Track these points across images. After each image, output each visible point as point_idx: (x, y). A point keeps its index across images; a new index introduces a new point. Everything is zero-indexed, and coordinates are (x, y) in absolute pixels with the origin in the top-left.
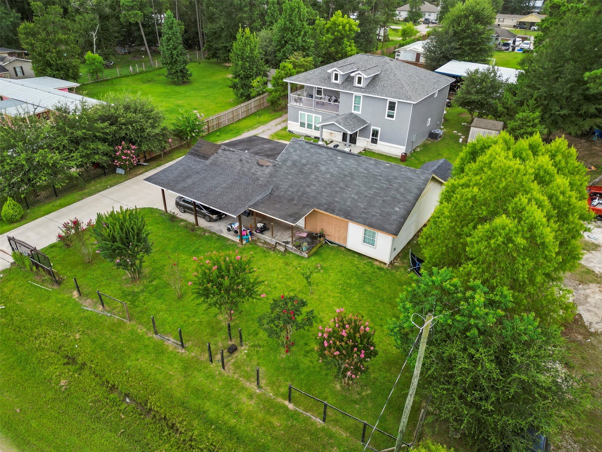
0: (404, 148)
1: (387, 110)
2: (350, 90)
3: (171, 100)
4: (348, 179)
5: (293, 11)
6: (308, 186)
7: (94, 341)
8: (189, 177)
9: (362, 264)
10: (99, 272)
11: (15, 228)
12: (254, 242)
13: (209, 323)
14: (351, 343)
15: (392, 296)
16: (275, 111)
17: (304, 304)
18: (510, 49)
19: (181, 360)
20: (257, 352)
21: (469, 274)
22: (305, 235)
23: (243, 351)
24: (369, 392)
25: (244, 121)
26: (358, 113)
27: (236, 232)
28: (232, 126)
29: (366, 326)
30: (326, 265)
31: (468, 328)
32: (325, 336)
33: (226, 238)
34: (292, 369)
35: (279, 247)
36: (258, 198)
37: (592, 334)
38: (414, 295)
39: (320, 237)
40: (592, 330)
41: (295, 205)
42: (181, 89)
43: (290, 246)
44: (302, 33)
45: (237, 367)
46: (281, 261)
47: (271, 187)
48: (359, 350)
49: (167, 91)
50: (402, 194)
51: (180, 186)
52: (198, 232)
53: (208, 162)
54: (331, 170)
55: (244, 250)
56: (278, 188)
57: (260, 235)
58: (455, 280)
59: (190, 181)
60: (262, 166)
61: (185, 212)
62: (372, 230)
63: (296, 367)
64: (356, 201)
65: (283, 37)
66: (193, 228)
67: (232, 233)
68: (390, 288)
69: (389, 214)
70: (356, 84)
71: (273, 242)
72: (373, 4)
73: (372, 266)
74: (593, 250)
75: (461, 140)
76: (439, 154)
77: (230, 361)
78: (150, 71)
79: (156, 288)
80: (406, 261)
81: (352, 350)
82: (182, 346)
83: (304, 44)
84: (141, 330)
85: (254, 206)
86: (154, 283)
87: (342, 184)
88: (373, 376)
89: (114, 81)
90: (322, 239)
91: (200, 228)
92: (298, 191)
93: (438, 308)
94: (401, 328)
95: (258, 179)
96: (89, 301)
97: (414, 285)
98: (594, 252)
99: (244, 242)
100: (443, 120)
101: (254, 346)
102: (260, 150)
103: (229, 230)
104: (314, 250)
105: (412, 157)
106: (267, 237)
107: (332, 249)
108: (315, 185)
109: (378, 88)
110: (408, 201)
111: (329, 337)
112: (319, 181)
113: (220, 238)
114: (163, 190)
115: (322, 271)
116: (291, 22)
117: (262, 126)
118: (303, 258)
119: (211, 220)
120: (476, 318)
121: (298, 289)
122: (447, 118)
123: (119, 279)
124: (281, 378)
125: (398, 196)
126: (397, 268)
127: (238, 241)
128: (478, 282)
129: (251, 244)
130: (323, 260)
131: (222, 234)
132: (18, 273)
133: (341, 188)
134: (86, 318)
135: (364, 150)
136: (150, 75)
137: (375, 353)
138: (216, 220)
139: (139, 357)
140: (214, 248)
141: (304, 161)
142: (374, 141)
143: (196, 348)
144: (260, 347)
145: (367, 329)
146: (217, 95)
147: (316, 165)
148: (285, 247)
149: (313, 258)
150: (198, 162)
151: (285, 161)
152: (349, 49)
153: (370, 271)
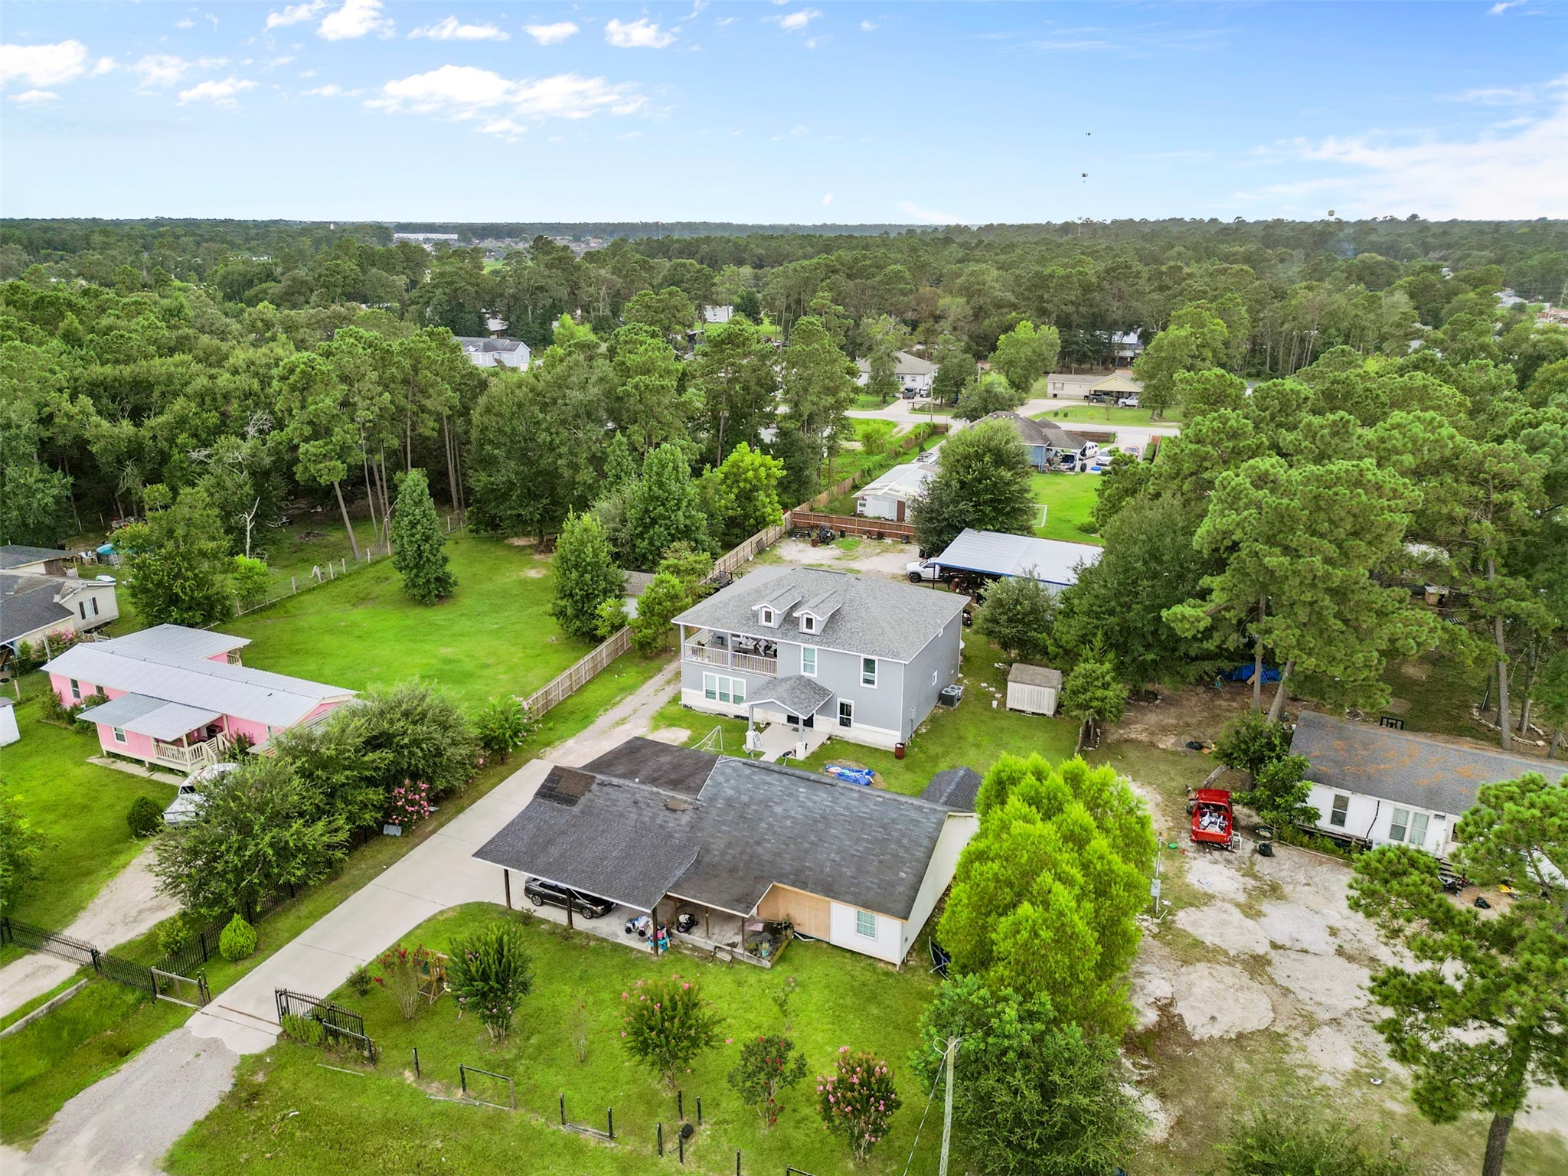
0: (899, 734)
1: (862, 672)
2: (794, 638)
3: (427, 647)
4: (821, 826)
5: (663, 466)
6: (759, 843)
7: (468, 1148)
8: (550, 842)
9: (858, 970)
10: (434, 1033)
11: (250, 970)
12: (675, 949)
13: (640, 1096)
14: (865, 1092)
15: (911, 1017)
16: (646, 658)
17: (789, 1046)
18: (1078, 469)
19: (614, 1159)
20: (725, 1131)
21: (1002, 980)
22: (759, 927)
23: (704, 1133)
24: (895, 1167)
25: (592, 687)
26: (813, 675)
27: (642, 933)
28: (570, 701)
29: (881, 1066)
30: (802, 977)
31: (1004, 1053)
32: (829, 1088)
33: (627, 947)
34: (782, 1149)
35: (720, 955)
36: (680, 872)
37: (1196, 1044)
38: (939, 1015)
39: (786, 928)
40: (1196, 1038)
41: (741, 878)
42: (438, 615)
43: (739, 950)
44: (685, 504)
45: (701, 1157)
46: (729, 979)
47: (696, 849)
48: (877, 1101)
49: (410, 622)
50: (907, 849)
51: (541, 861)
52: (577, 941)
53: (576, 809)
54: (792, 813)
55: (664, 965)
56: (708, 851)
57: (684, 935)
58: (984, 992)
59: (555, 851)
60: (675, 811)
61: (543, 904)
62: (869, 913)
63: (785, 1146)
64: (839, 865)
65: (647, 511)
66: (566, 935)
67: (635, 935)
68: (906, 1005)
69: (892, 885)
70: (803, 628)
71: (709, 945)
72: (805, 417)
73: (874, 970)
74: (1205, 904)
75: (995, 703)
76: (960, 738)
77: (690, 1149)
78: (357, 572)
79: (539, 1049)
80: (925, 956)
81: (868, 1101)
82: (611, 1136)
83: (688, 522)
84: (538, 1121)
85: (674, 888)
86: (533, 1041)
87: (812, 838)
88: (897, 1144)
89: (288, 605)
90: (789, 931)
91: (580, 933)
92: (743, 852)
93: (968, 1030)
94: (927, 1063)
95: (670, 836)
96: (435, 1085)
97: (936, 1002)
98: (1205, 908)
99: (660, 951)
100: (960, 658)
101: (718, 1123)
102: (654, 771)
103: (629, 931)
104: (779, 953)
105: (913, 747)
106: (697, 938)
107: (807, 947)
108: (769, 841)
109: (841, 634)
110: (917, 860)
111: (834, 1088)
112: (775, 833)
113: (617, 947)
114: (506, 872)
115: (797, 989)
116: (661, 485)
117: (630, 698)
118: (763, 969)
119: (594, 915)
120: (1008, 1037)
121: (766, 1025)
122: (968, 653)
123: (471, 1041)
124: (769, 1166)
125: (902, 853)
126: (913, 969)
127: (649, 950)
128: (1010, 990)
129: (671, 953)
130: (796, 970)
131: (618, 941)
132: (294, 1053)
133: (812, 843)
134: (441, 1113)
135: (829, 739)
136: (362, 583)
137: (899, 1105)
138: (602, 915)
139: (546, 1163)
140: (613, 967)
141: (745, 798)
142: (845, 723)
143: (632, 1138)
144: (727, 1122)
145: (884, 1070)
146: (519, 627)
147: (766, 803)
148: (731, 953)
149: (779, 968)
150: (559, 811)
151: (712, 800)
152: (769, 510)
153: (873, 980)
